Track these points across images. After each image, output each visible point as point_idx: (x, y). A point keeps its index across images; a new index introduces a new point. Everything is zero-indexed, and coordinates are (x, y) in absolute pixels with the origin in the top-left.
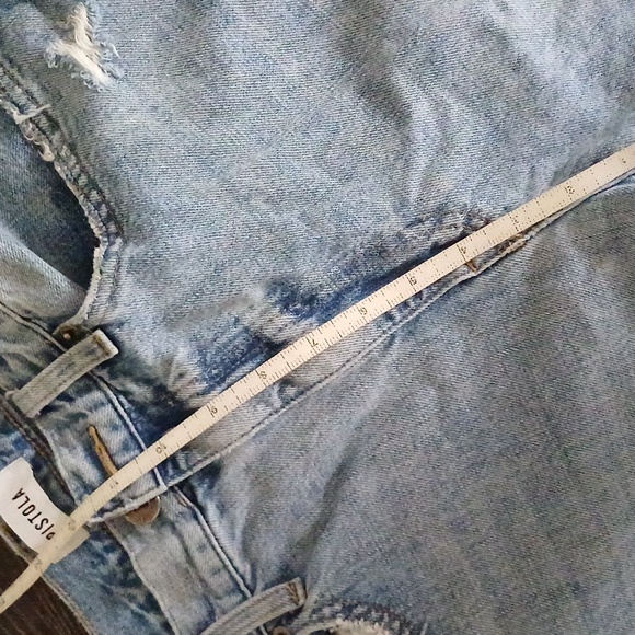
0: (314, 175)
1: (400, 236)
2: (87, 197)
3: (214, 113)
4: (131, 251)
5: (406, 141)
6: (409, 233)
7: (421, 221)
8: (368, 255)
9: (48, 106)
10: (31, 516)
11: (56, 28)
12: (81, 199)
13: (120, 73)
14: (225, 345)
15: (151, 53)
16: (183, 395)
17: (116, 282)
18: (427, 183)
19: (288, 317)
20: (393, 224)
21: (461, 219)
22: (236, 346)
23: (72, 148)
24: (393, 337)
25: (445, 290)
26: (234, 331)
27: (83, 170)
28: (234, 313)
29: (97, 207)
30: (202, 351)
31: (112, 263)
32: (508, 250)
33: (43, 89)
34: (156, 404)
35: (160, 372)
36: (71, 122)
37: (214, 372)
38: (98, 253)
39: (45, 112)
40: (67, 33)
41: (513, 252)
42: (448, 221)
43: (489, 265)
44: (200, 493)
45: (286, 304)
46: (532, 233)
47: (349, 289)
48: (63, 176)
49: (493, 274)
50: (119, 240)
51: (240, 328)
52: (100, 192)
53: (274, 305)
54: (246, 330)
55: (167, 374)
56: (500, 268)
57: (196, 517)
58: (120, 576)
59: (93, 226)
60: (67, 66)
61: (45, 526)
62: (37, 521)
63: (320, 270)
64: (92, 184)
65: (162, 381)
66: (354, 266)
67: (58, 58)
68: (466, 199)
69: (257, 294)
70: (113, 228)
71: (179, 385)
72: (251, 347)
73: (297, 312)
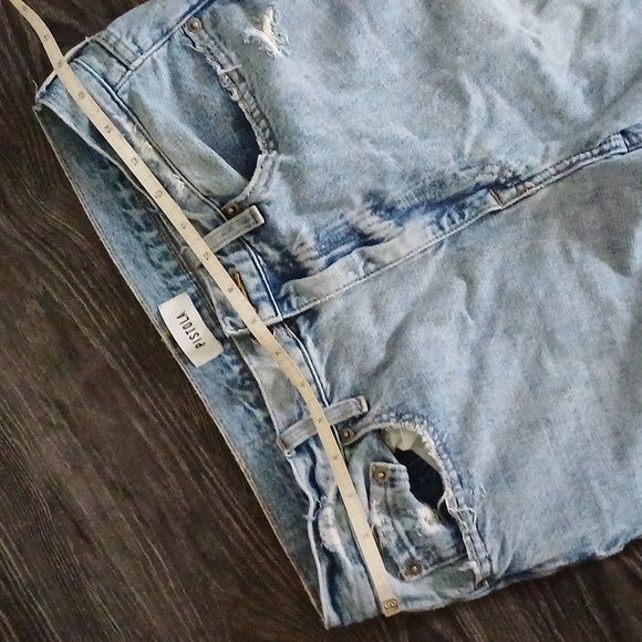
0: (403, 132)
1: (455, 175)
2: (258, 124)
3: (343, 86)
4: (282, 158)
5: (466, 117)
6: (462, 174)
7: (470, 168)
8: (433, 185)
9: (239, 66)
10: (187, 330)
11: (252, 21)
12: (254, 125)
13: (288, 53)
14: (333, 231)
15: (308, 45)
16: (301, 258)
17: (270, 175)
18: (477, 144)
19: (376, 218)
20: (452, 167)
21: (496, 169)
22: (339, 233)
23: (252, 93)
24: (441, 243)
25: (480, 216)
26: (339, 222)
27: (258, 107)
28: (341, 211)
29: (264, 131)
30: (317, 231)
31: (270, 163)
32: (525, 195)
33: (238, 56)
34: (281, 264)
35: (288, 241)
36: (254, 77)
37: (323, 247)
38: (261, 158)
39: (237, 70)
40: (259, 25)
41: (528, 196)
42: (488, 169)
43: (511, 203)
44: (303, 330)
45: (375, 209)
46: (542, 185)
47: (417, 207)
48: (244, 110)
49: (513, 209)
50: (275, 152)
51: (343, 221)
52: (267, 121)
53: (367, 209)
54: (347, 223)
55: (292, 244)
56: (518, 206)
57: (298, 345)
58: (239, 382)
59: (259, 143)
60: (255, 43)
61: (196, 338)
62: (192, 334)
63: (400, 191)
64: (263, 116)
65: (288, 248)
66: (422, 192)
67: (251, 38)
68: (501, 157)
69: (358, 200)
70: (272, 144)
71: (299, 251)
72: (348, 235)
73: (381, 216)
